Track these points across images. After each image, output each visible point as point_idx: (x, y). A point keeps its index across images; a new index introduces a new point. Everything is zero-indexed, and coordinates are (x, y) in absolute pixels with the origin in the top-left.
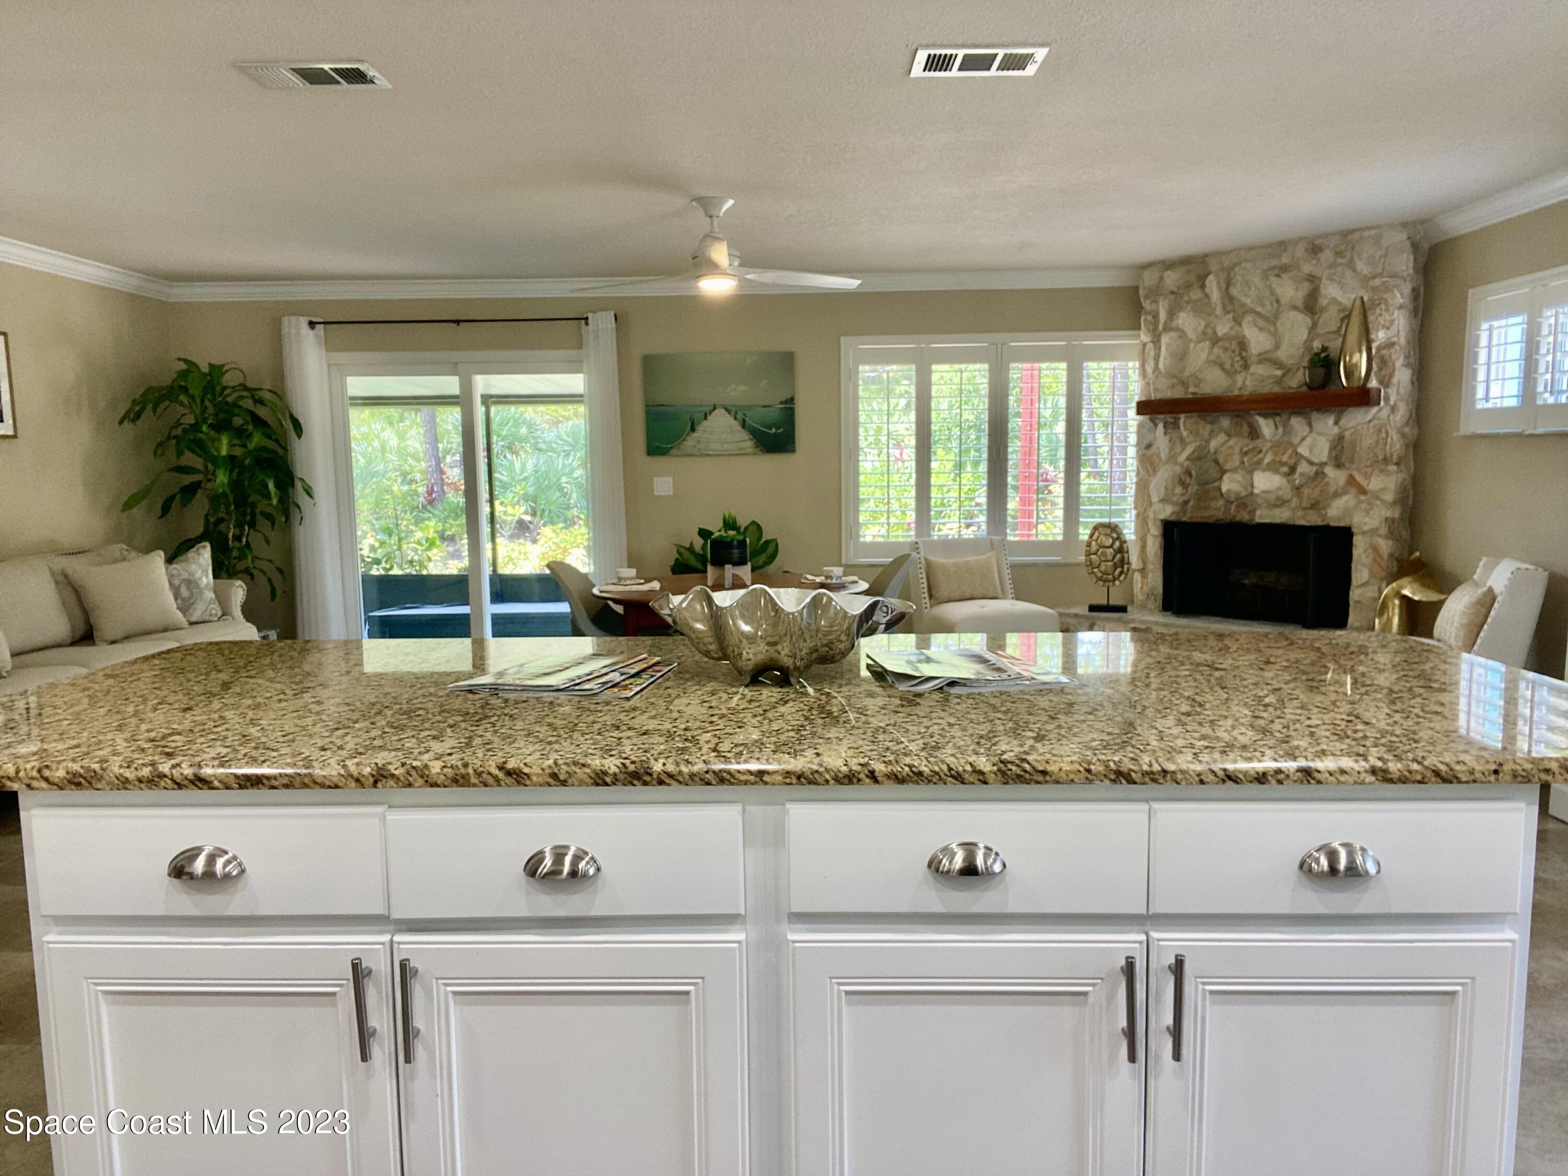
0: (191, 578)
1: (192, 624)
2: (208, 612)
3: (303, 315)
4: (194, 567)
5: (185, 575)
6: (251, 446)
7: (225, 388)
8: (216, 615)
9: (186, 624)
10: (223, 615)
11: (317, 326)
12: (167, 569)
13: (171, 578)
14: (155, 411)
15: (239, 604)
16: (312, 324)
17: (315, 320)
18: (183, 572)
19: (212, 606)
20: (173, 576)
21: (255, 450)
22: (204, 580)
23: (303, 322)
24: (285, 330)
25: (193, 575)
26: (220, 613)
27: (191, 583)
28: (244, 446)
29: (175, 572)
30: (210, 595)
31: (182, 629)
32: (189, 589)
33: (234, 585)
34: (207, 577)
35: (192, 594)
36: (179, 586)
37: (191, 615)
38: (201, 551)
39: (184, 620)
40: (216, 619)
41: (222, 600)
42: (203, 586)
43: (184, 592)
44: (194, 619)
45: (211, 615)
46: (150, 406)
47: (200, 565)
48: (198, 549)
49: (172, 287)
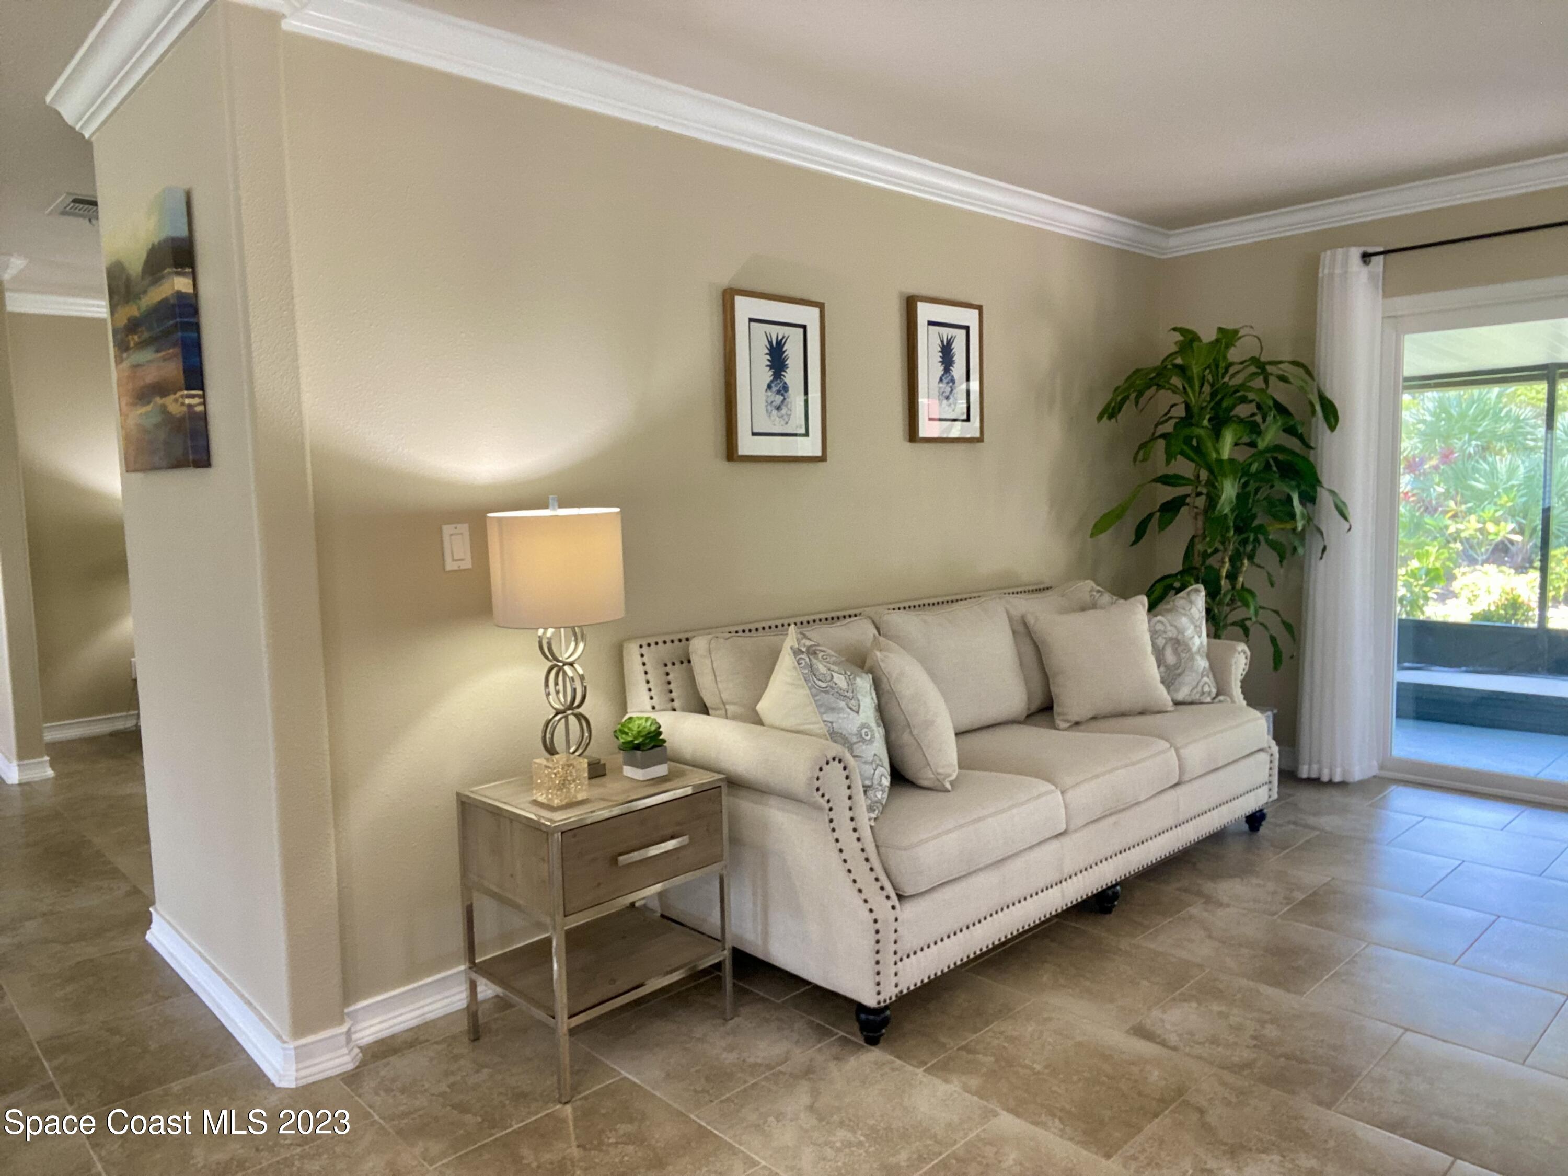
0: (1180, 637)
1: (1177, 703)
2: (1199, 688)
3: (1355, 245)
4: (1184, 620)
5: (1171, 633)
6: (1262, 444)
7: (1231, 364)
8: (1210, 693)
9: (1170, 706)
10: (1218, 695)
11: (1374, 259)
12: (1149, 621)
13: (1154, 634)
14: (1137, 403)
15: (1240, 678)
16: (1366, 257)
17: (1371, 250)
18: (1169, 628)
19: (1205, 679)
20: (1156, 632)
21: (1268, 450)
22: (1197, 641)
23: (1355, 253)
24: (1324, 272)
25: (1183, 633)
26: (1214, 691)
27: (1178, 644)
28: (1252, 445)
29: (1159, 627)
30: (1202, 663)
31: (1166, 712)
32: (1176, 652)
33: (1235, 650)
34: (1200, 637)
35: (1179, 659)
36: (1164, 648)
37: (1177, 691)
38: (1193, 597)
39: (1169, 698)
40: (1209, 700)
41: (1218, 670)
42: (1195, 649)
43: (1170, 658)
44: (1180, 696)
45: (1203, 693)
46: (1133, 396)
47: (1192, 619)
48: (1188, 594)
49: (1169, 236)
